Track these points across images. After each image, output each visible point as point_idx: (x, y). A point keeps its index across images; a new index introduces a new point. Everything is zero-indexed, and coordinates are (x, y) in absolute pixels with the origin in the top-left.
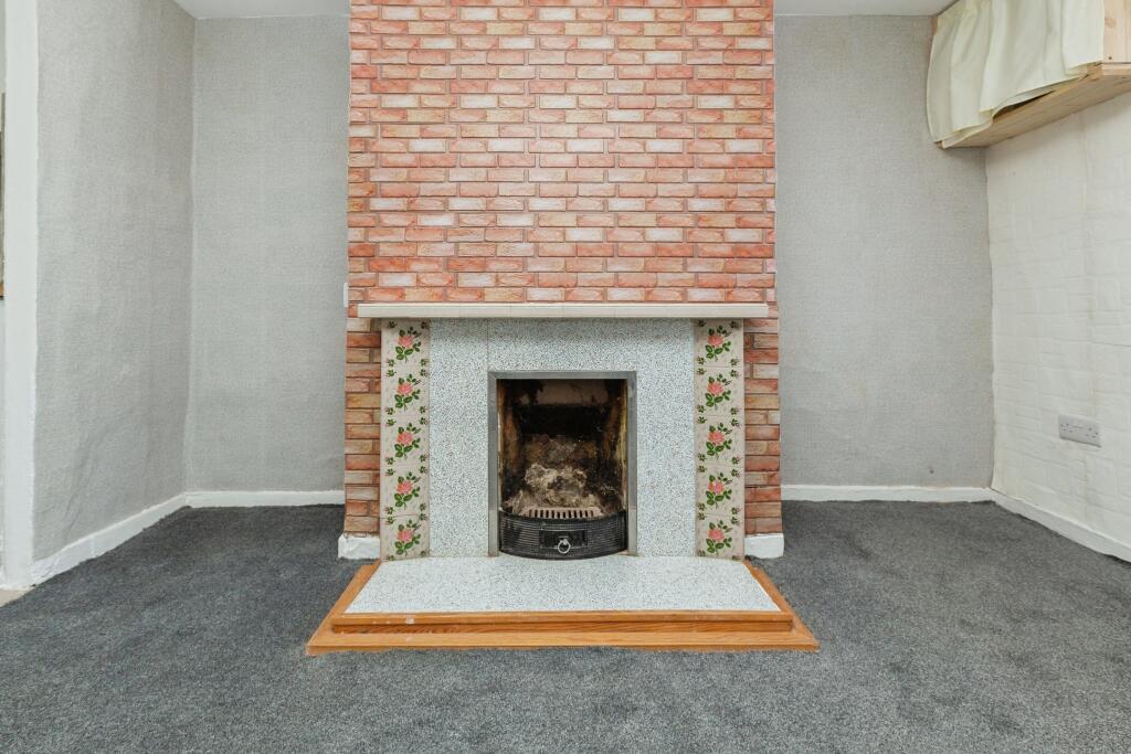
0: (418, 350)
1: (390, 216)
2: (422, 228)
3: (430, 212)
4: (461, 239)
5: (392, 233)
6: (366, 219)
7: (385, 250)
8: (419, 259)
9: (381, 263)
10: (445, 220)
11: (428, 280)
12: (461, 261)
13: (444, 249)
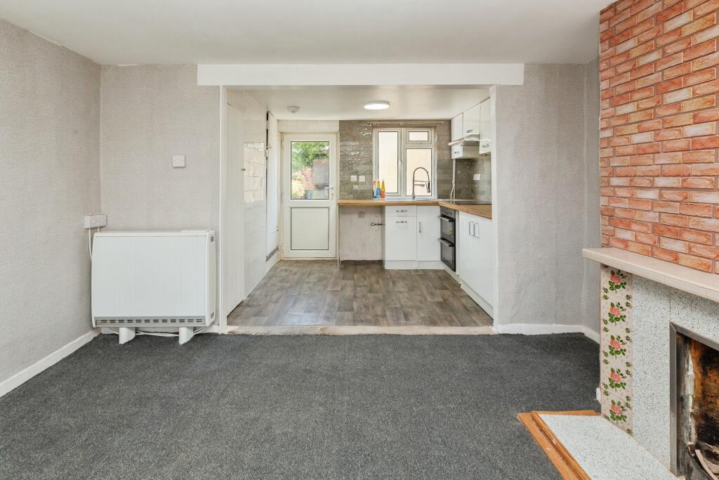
0: (624, 287)
1: (621, 190)
2: (639, 200)
3: (642, 188)
4: (662, 210)
5: (621, 202)
6: (608, 191)
7: (619, 213)
8: (636, 222)
9: (616, 221)
10: (652, 195)
11: (642, 238)
12: (662, 228)
13: (651, 217)
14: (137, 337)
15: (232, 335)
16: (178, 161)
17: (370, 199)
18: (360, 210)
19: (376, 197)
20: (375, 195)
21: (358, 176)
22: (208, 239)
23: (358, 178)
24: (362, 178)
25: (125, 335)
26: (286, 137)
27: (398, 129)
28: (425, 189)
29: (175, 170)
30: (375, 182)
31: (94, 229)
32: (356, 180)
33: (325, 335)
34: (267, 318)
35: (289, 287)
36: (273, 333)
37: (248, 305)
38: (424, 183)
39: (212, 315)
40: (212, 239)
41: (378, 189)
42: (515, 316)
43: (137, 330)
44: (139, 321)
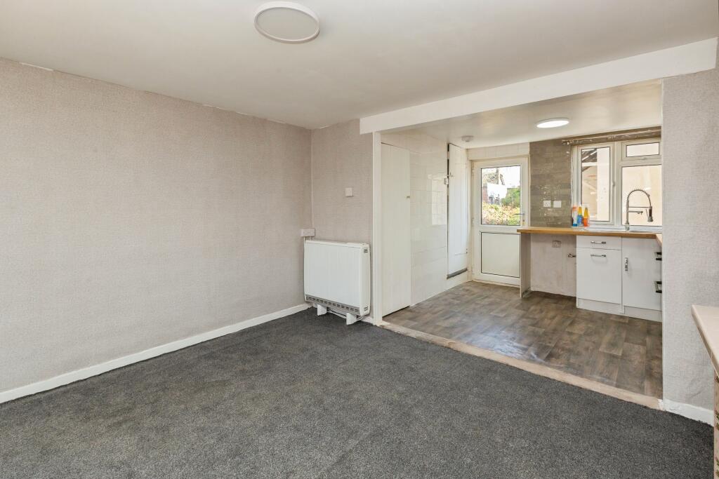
14: (328, 314)
15: (382, 328)
16: (349, 192)
17: (567, 226)
18: (555, 239)
19: (576, 225)
20: (575, 222)
21: (552, 201)
22: (361, 251)
23: (552, 204)
24: (558, 204)
25: (321, 311)
26: (476, 165)
27: (610, 144)
28: (645, 215)
29: (348, 199)
30: (574, 208)
31: (307, 238)
32: (549, 205)
33: (449, 348)
34: (416, 323)
35: (457, 304)
36: (409, 335)
37: (411, 311)
38: (644, 210)
39: (366, 309)
40: (366, 251)
41: (580, 216)
42: (695, 395)
43: (328, 309)
44: (330, 303)
